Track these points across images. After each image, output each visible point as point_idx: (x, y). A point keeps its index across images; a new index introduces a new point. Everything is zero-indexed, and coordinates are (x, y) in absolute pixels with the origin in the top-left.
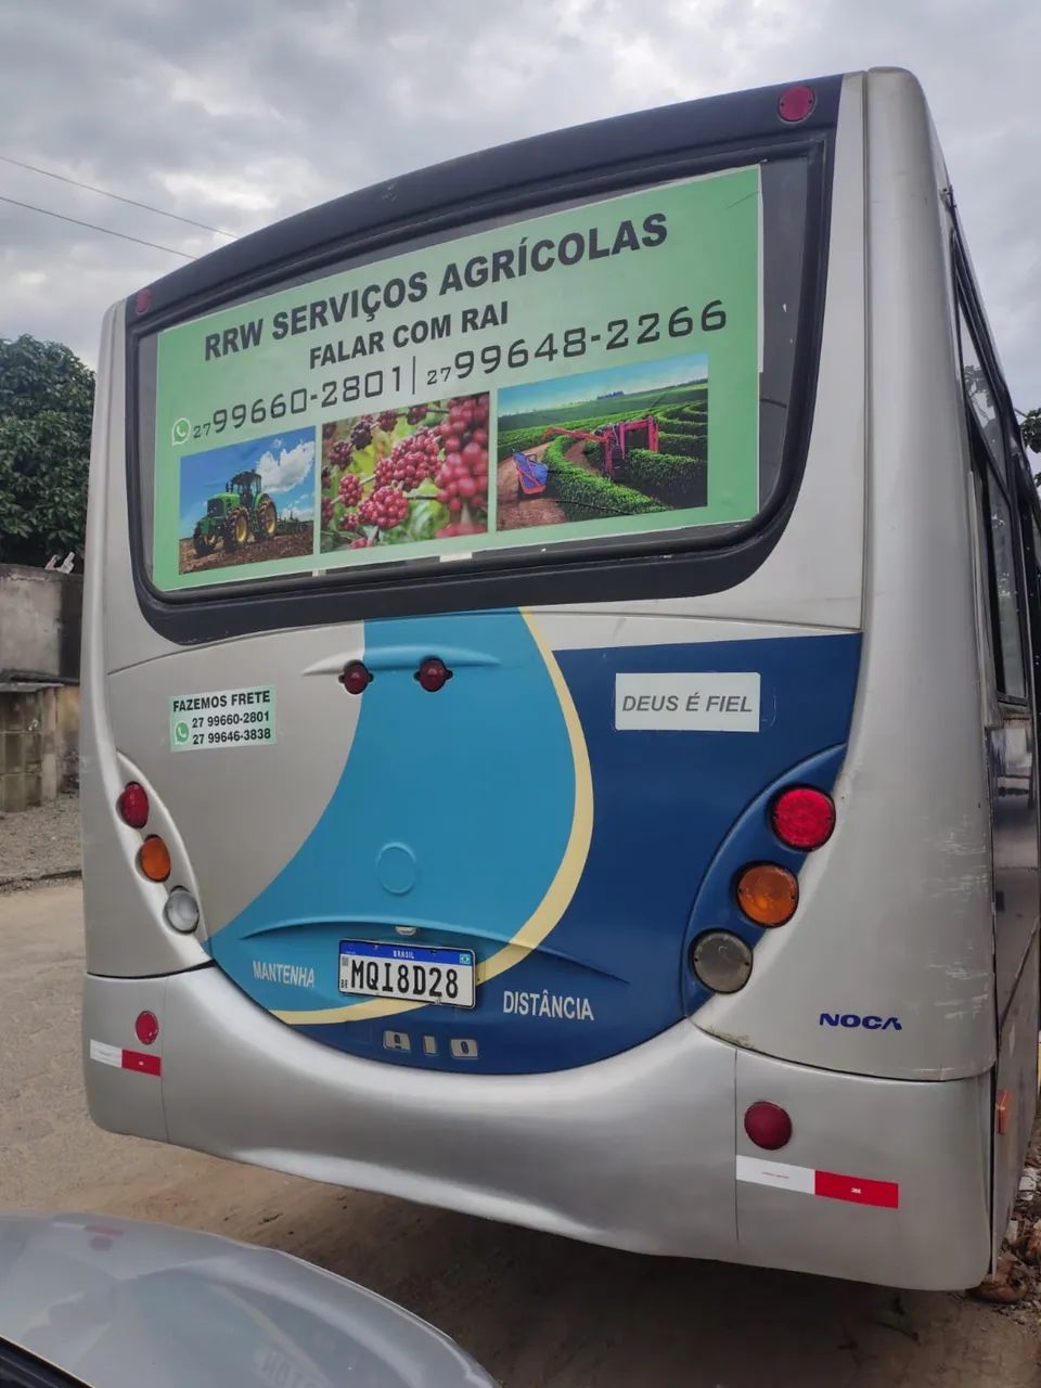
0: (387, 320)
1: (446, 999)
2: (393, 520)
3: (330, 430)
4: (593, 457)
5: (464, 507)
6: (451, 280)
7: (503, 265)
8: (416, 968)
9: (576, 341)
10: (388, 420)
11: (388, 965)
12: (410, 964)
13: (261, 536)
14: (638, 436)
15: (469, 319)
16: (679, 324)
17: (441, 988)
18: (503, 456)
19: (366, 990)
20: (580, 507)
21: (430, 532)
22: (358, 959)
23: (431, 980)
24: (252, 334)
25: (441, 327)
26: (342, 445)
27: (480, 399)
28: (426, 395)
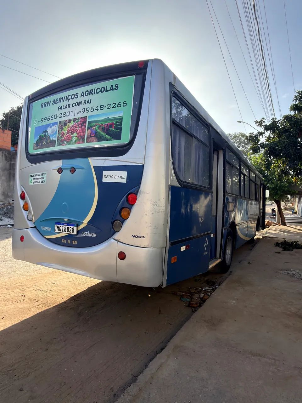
0: (71, 102)
1: (72, 233)
2: (69, 141)
3: (60, 122)
4: (103, 129)
5: (81, 138)
6: (83, 95)
7: (91, 92)
8: (67, 227)
9: (102, 107)
10: (70, 121)
11: (63, 227)
12: (66, 226)
13: (47, 143)
14: (111, 126)
15: (85, 102)
16: (119, 105)
17: (71, 231)
18: (88, 129)
19: (59, 231)
20: (100, 139)
21: (75, 142)
22: (58, 226)
23: (70, 229)
24: (49, 103)
25: (80, 103)
26: (62, 125)
27: (85, 118)
28: (76, 116)
